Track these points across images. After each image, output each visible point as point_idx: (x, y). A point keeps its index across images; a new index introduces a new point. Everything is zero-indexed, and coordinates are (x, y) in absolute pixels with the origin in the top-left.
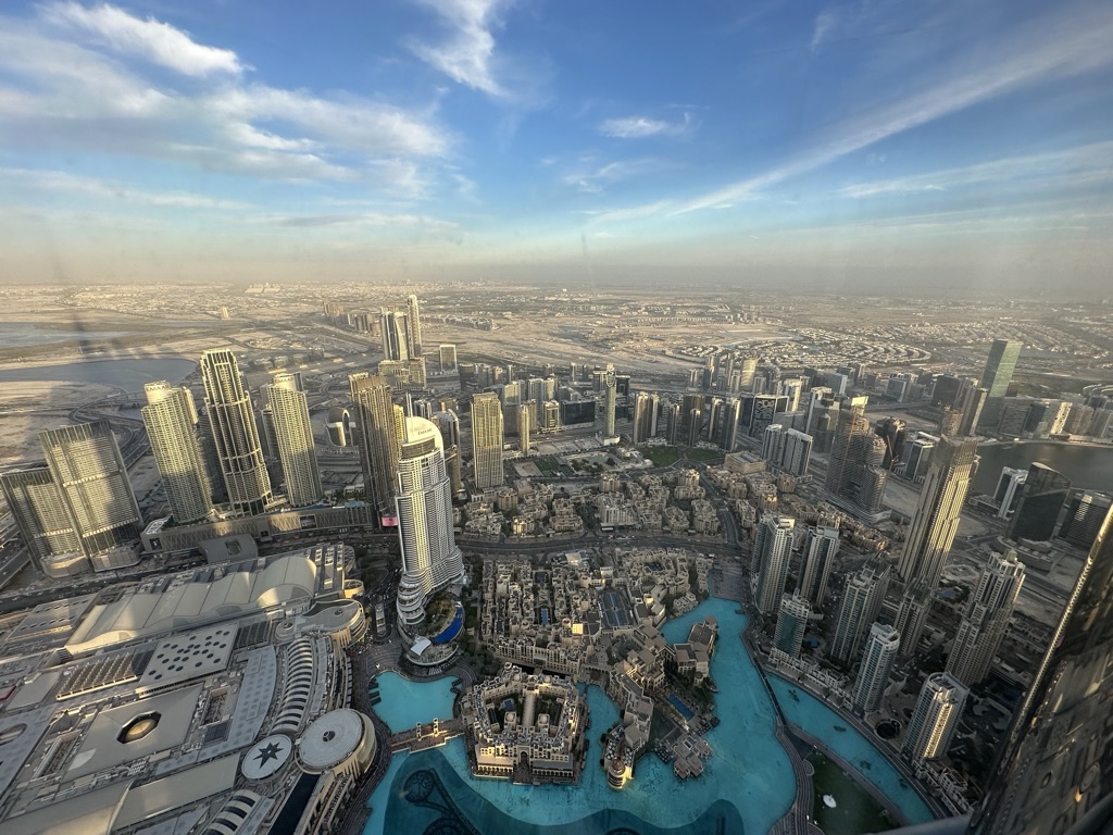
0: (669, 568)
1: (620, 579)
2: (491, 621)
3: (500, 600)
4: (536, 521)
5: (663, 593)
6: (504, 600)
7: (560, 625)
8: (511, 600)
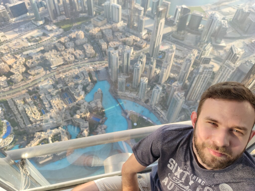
0: (82, 77)
2: (23, 121)
3: (22, 113)
5: (82, 87)
7: (50, 113)
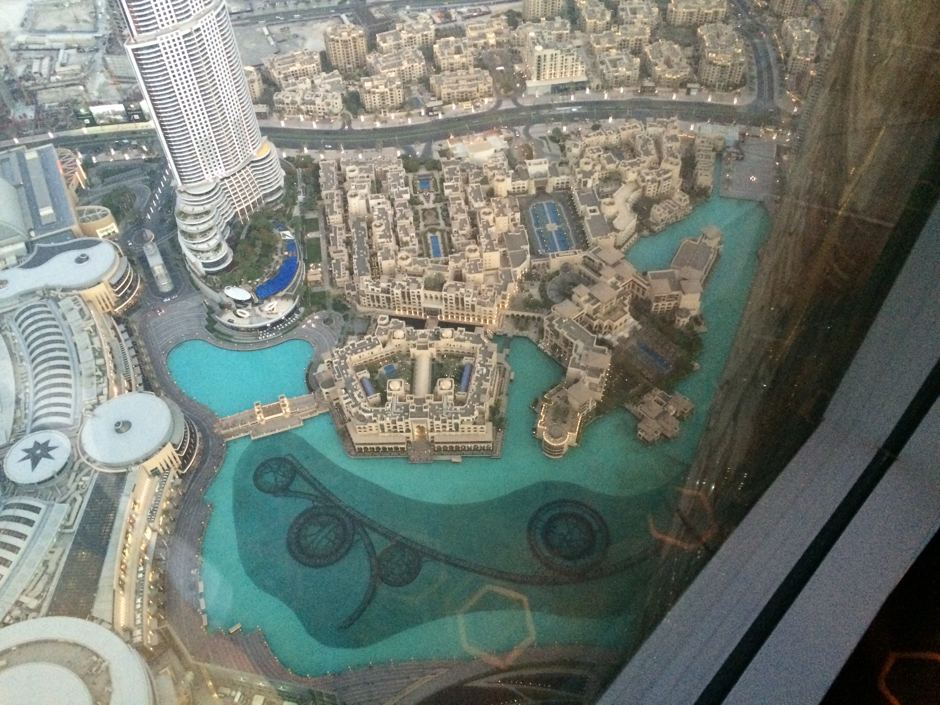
1: (563, 178)
3: (356, 224)
4: (406, 84)
5: (634, 196)
6: (364, 225)
7: (463, 256)
8: (376, 222)
